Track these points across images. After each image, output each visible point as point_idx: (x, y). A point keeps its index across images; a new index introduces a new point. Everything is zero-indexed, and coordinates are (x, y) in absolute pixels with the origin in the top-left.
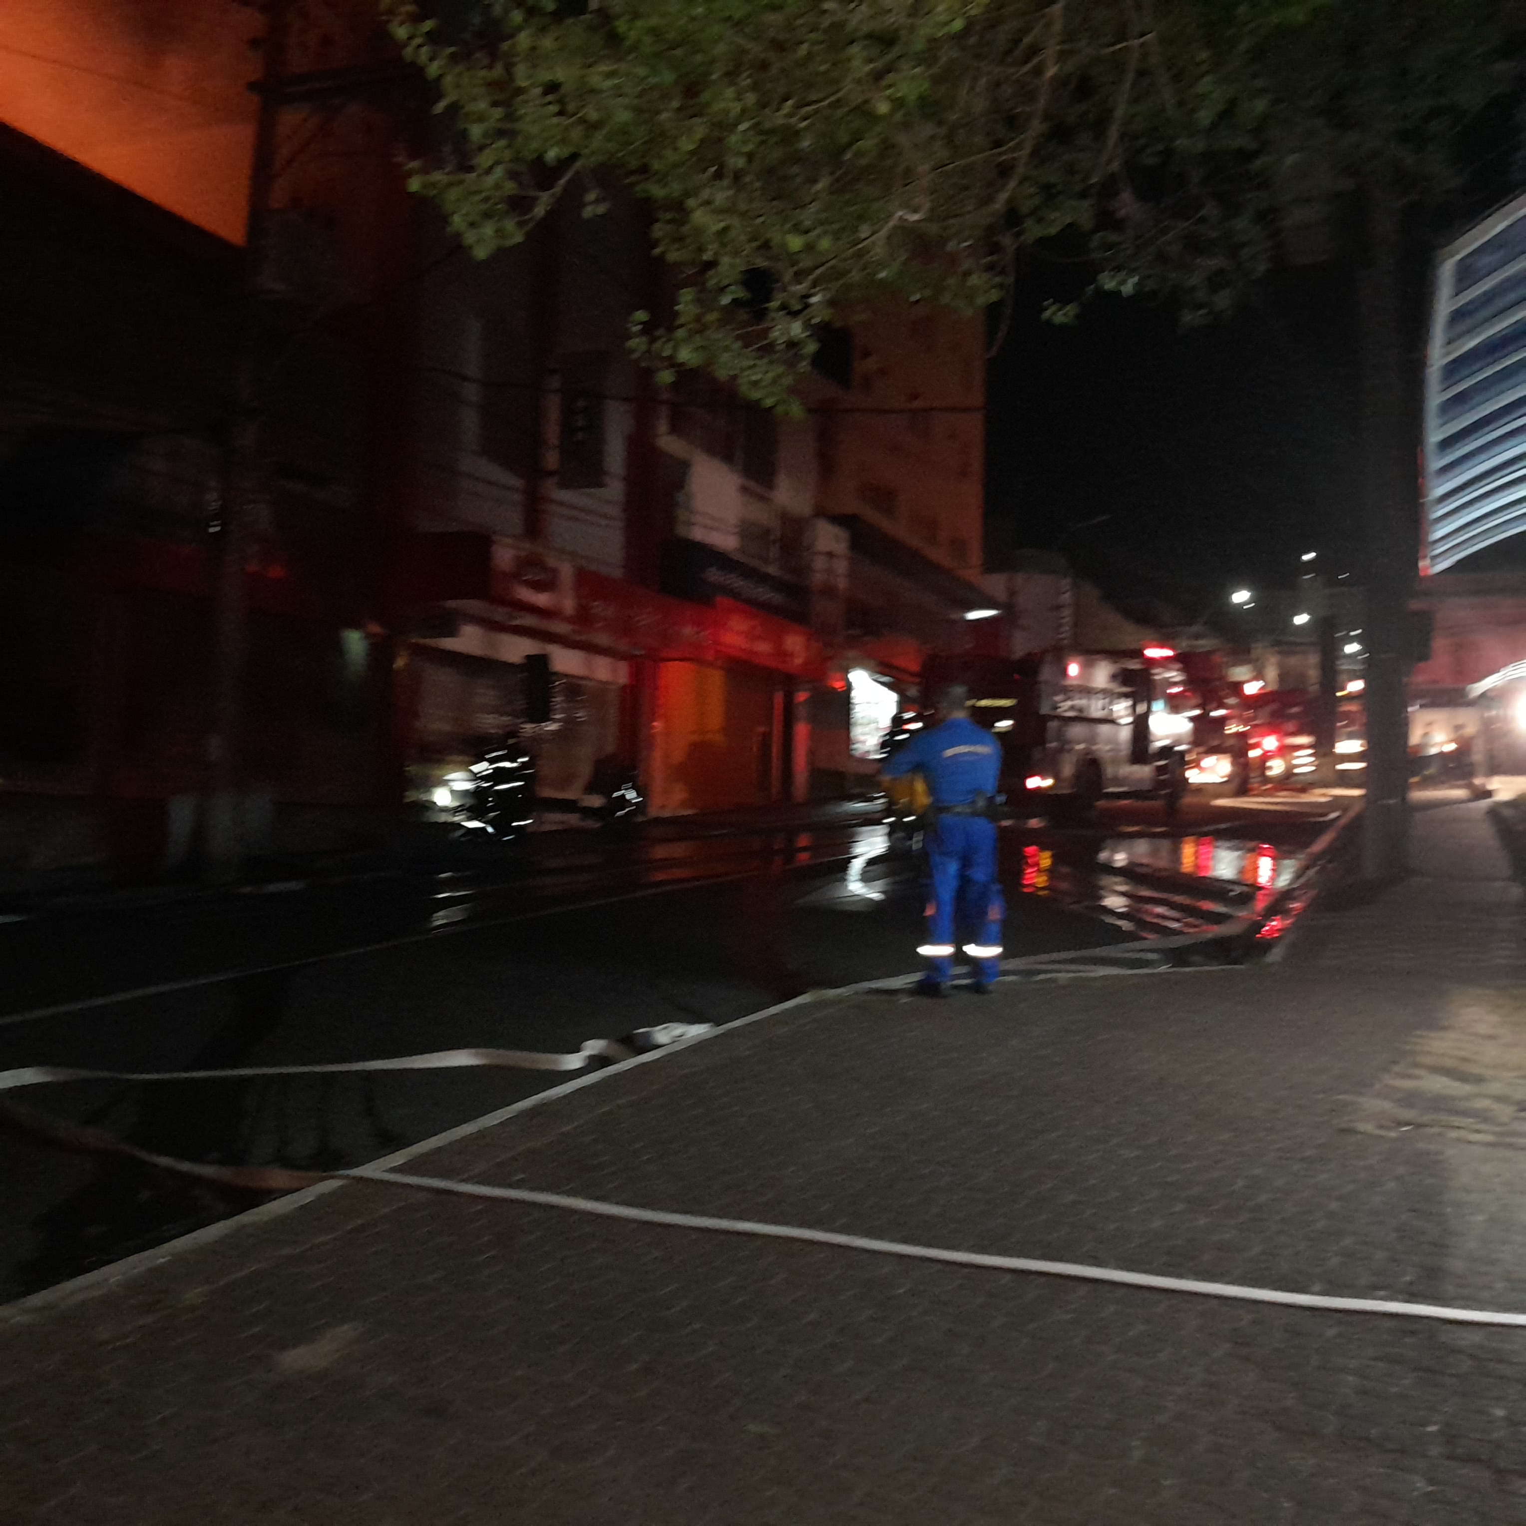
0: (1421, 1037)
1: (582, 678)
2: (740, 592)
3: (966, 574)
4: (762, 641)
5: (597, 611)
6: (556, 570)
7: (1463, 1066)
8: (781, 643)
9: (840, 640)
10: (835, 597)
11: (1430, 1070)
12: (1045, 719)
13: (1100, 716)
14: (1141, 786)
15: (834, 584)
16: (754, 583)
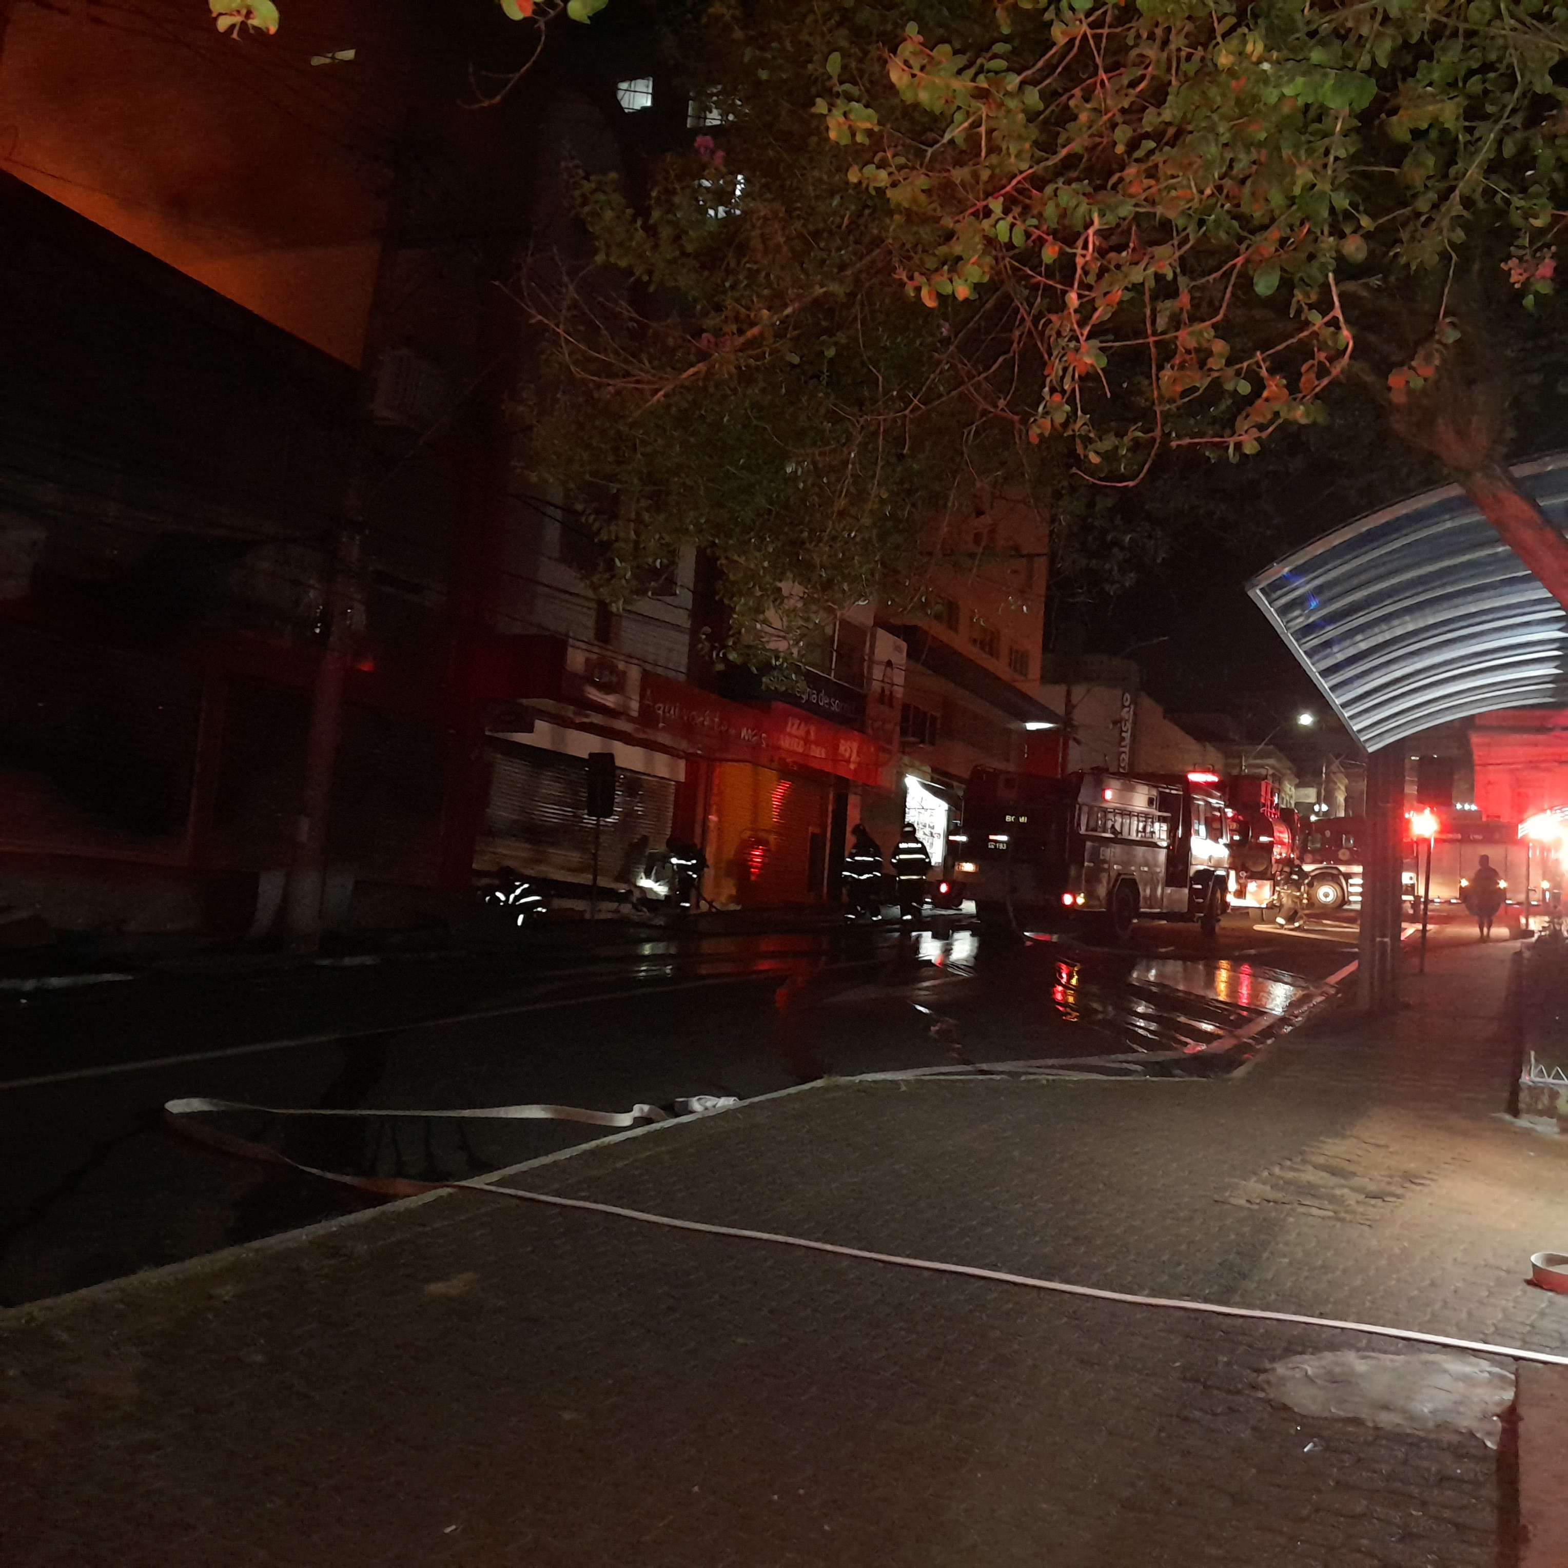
0: (1323, 1142)
1: (644, 774)
2: (801, 698)
3: (1024, 687)
4: (817, 745)
5: (661, 712)
6: (624, 673)
7: (1345, 1165)
8: (836, 747)
9: (895, 747)
10: (891, 705)
11: (1316, 1167)
12: (1082, 839)
13: (1138, 839)
14: (1176, 908)
15: (891, 692)
16: (814, 689)
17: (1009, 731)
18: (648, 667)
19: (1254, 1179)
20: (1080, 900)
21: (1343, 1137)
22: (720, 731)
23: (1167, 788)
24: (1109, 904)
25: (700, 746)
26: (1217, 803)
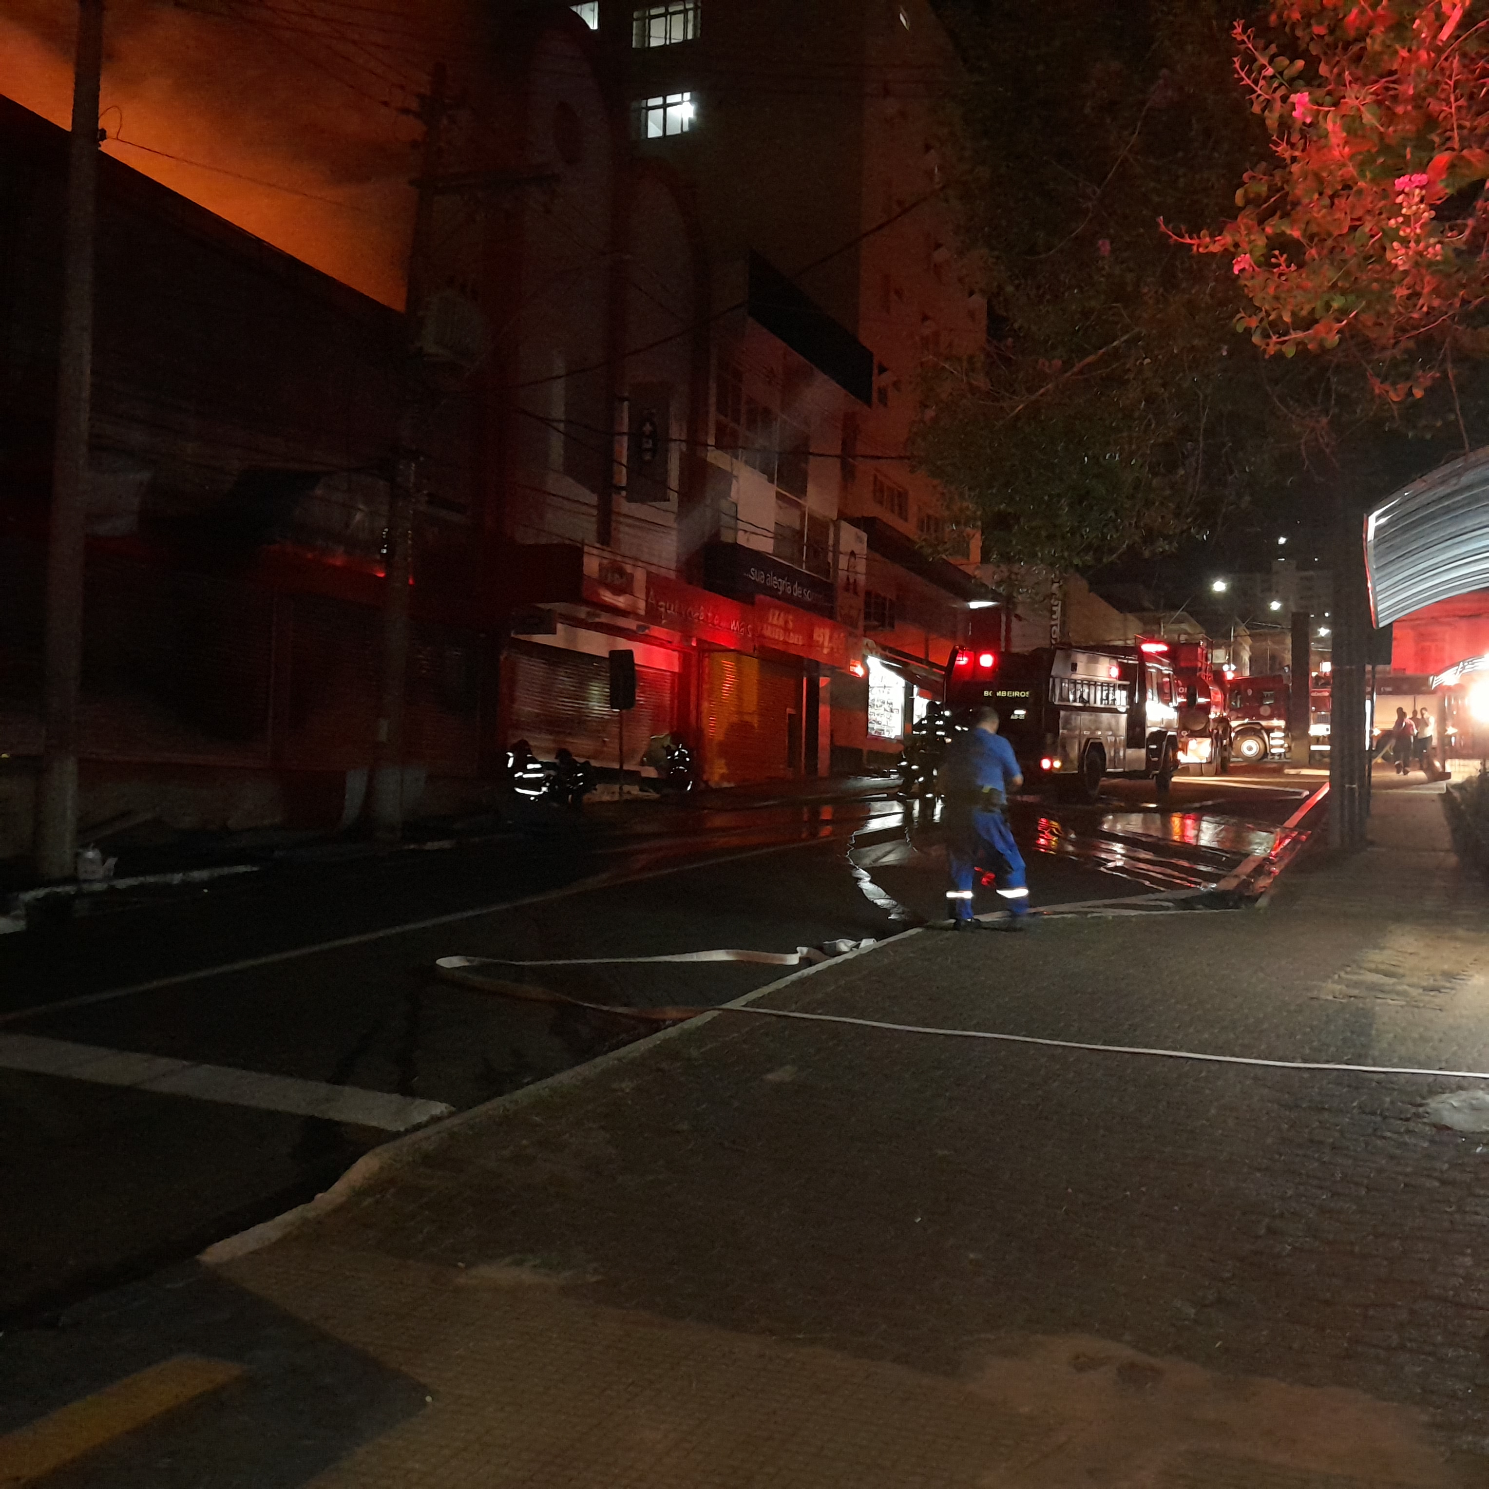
0: (1366, 952)
1: (644, 666)
2: (778, 590)
3: (969, 570)
4: (794, 632)
5: (663, 610)
6: (632, 576)
7: (1393, 969)
8: (811, 636)
9: (860, 631)
10: (856, 593)
11: (1370, 971)
12: (1057, 709)
13: (1103, 706)
14: (1136, 767)
15: (855, 580)
16: (788, 581)
17: (954, 613)
18: (653, 569)
19: (1330, 981)
20: (1057, 764)
21: (1382, 948)
22: (713, 624)
23: (1124, 659)
24: (1081, 767)
25: (694, 639)
26: (1166, 670)
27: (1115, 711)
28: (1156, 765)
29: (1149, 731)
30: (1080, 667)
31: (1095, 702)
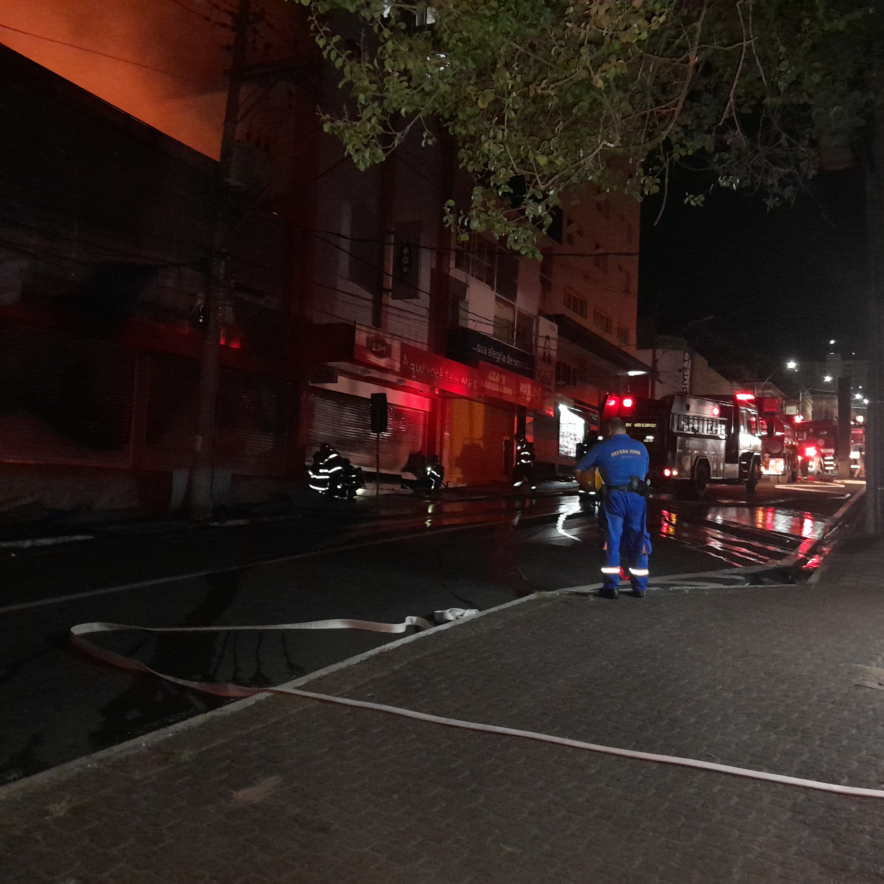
1: (405, 407)
2: (496, 359)
3: (627, 350)
4: (506, 387)
5: (413, 369)
8: (518, 386)
9: (552, 387)
10: (550, 363)
12: (675, 435)
13: (708, 434)
14: (732, 477)
15: (550, 354)
16: (503, 353)
17: (618, 377)
20: (675, 473)
22: (449, 379)
23: (724, 403)
24: (693, 476)
25: (437, 389)
26: (754, 412)
27: (718, 438)
28: (746, 475)
29: (741, 452)
30: (692, 408)
31: (703, 432)
